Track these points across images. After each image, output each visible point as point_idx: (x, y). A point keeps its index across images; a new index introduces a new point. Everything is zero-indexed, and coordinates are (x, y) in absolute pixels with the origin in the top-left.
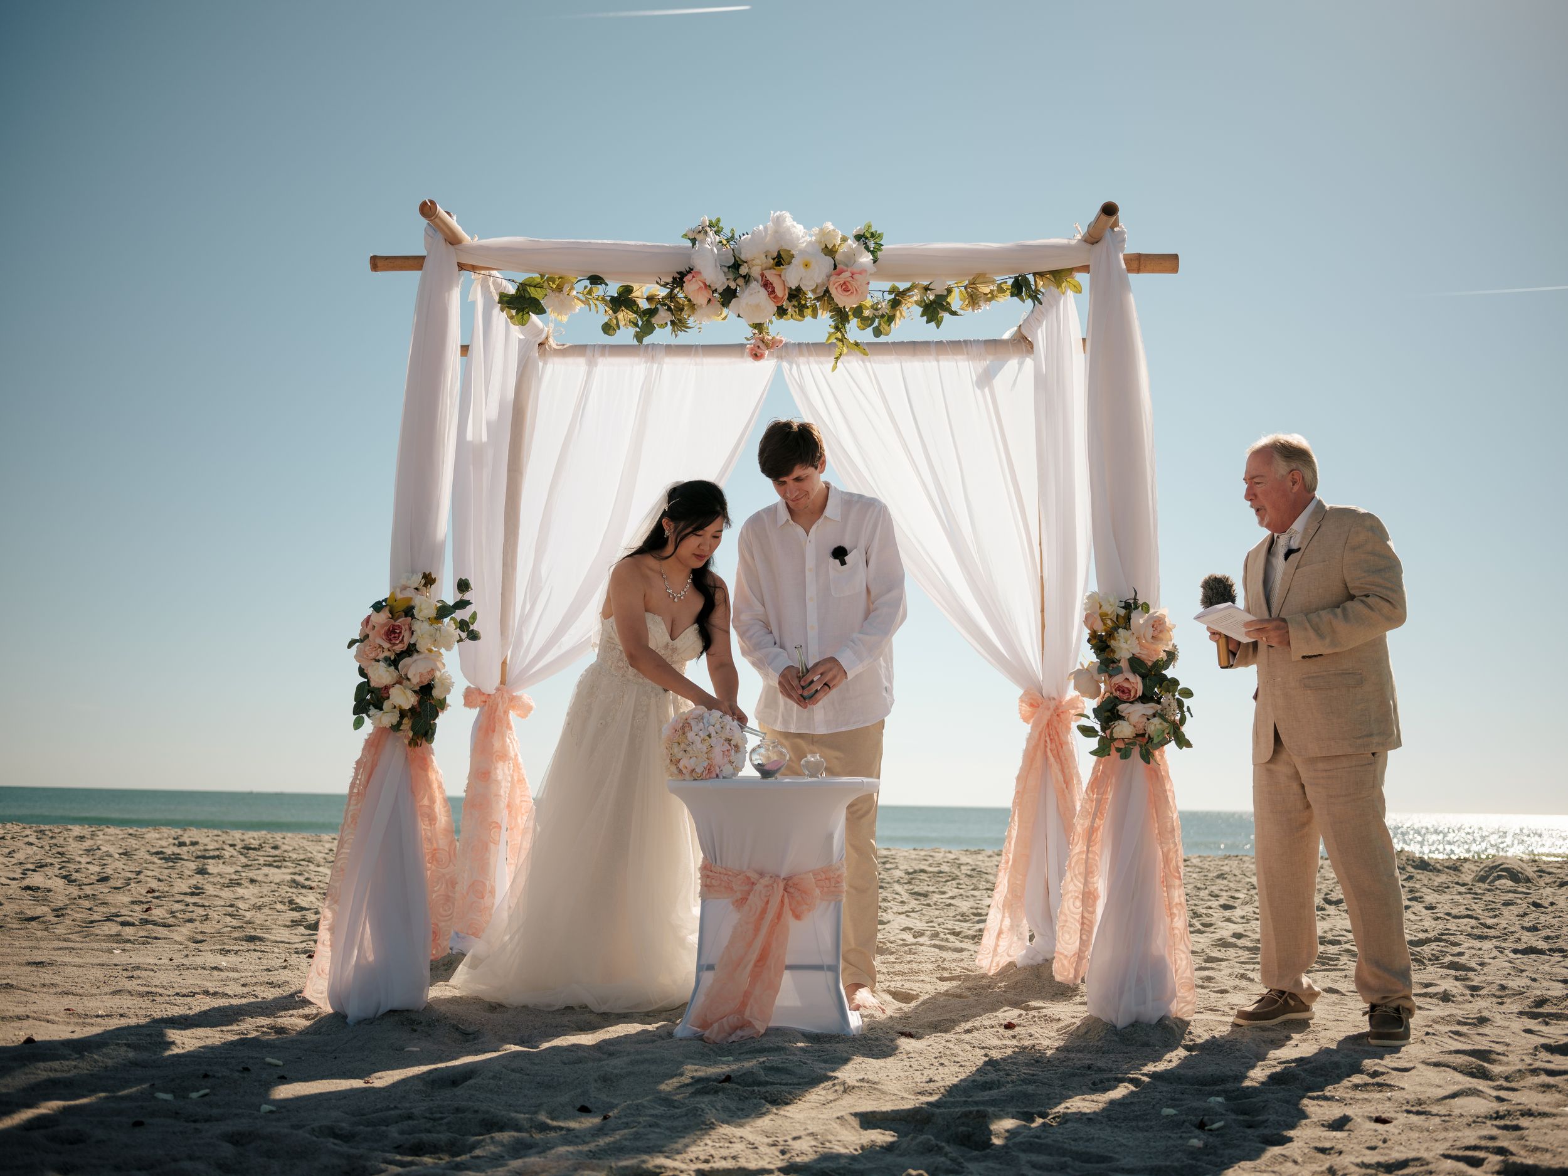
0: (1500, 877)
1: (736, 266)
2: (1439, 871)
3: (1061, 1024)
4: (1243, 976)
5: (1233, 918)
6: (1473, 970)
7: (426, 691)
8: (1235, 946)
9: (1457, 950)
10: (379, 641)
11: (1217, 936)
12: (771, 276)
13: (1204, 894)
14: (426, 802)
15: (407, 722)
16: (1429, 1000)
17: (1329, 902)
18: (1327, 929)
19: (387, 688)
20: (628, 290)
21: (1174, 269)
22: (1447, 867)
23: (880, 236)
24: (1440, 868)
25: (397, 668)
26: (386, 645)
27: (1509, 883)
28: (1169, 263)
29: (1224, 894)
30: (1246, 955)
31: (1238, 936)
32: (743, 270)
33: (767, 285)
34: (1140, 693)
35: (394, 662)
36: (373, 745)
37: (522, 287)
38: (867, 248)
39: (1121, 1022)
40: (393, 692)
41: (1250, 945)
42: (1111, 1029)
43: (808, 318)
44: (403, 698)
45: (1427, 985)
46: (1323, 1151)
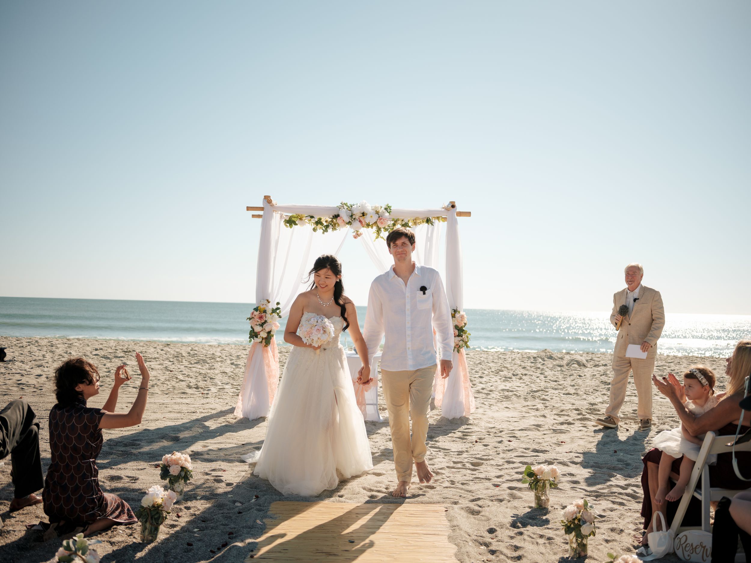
0: (574, 364)
1: (352, 216)
2: (556, 359)
3: (434, 418)
4: (483, 403)
5: (482, 382)
6: (548, 401)
7: (269, 333)
8: (481, 393)
9: (547, 393)
10: (257, 320)
11: (477, 389)
12: (361, 219)
13: (473, 371)
14: (267, 362)
15: (264, 341)
16: (533, 410)
17: (514, 375)
18: (510, 386)
19: (259, 332)
20: (320, 219)
21: (470, 216)
22: (559, 358)
23: (391, 207)
24: (556, 358)
25: (262, 327)
26: (259, 321)
27: (576, 366)
28: (468, 214)
29: (480, 371)
30: (484, 396)
31: (483, 389)
32: (354, 217)
33: (360, 221)
34: (457, 334)
35: (262, 325)
36: (254, 346)
37: (291, 217)
38: (388, 212)
39: (450, 418)
40: (261, 333)
41: (486, 392)
42: (448, 420)
43: (370, 228)
44: (264, 335)
45: (534, 406)
46: (495, 447)
